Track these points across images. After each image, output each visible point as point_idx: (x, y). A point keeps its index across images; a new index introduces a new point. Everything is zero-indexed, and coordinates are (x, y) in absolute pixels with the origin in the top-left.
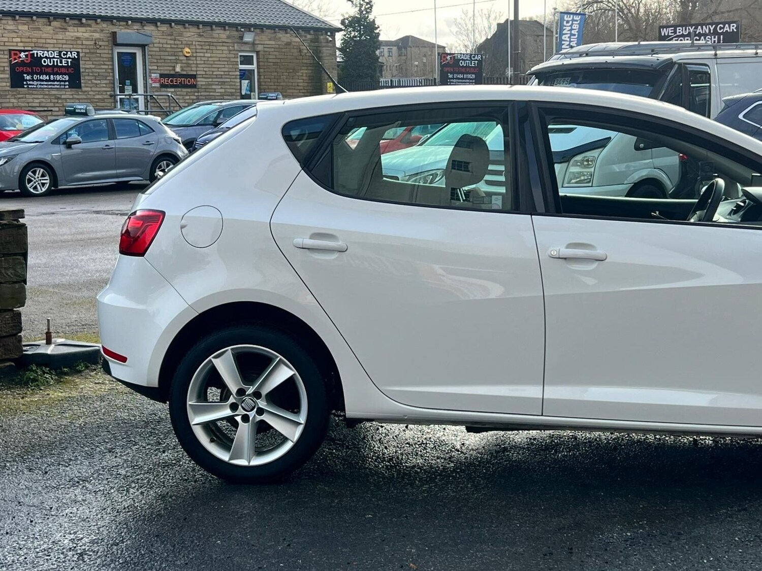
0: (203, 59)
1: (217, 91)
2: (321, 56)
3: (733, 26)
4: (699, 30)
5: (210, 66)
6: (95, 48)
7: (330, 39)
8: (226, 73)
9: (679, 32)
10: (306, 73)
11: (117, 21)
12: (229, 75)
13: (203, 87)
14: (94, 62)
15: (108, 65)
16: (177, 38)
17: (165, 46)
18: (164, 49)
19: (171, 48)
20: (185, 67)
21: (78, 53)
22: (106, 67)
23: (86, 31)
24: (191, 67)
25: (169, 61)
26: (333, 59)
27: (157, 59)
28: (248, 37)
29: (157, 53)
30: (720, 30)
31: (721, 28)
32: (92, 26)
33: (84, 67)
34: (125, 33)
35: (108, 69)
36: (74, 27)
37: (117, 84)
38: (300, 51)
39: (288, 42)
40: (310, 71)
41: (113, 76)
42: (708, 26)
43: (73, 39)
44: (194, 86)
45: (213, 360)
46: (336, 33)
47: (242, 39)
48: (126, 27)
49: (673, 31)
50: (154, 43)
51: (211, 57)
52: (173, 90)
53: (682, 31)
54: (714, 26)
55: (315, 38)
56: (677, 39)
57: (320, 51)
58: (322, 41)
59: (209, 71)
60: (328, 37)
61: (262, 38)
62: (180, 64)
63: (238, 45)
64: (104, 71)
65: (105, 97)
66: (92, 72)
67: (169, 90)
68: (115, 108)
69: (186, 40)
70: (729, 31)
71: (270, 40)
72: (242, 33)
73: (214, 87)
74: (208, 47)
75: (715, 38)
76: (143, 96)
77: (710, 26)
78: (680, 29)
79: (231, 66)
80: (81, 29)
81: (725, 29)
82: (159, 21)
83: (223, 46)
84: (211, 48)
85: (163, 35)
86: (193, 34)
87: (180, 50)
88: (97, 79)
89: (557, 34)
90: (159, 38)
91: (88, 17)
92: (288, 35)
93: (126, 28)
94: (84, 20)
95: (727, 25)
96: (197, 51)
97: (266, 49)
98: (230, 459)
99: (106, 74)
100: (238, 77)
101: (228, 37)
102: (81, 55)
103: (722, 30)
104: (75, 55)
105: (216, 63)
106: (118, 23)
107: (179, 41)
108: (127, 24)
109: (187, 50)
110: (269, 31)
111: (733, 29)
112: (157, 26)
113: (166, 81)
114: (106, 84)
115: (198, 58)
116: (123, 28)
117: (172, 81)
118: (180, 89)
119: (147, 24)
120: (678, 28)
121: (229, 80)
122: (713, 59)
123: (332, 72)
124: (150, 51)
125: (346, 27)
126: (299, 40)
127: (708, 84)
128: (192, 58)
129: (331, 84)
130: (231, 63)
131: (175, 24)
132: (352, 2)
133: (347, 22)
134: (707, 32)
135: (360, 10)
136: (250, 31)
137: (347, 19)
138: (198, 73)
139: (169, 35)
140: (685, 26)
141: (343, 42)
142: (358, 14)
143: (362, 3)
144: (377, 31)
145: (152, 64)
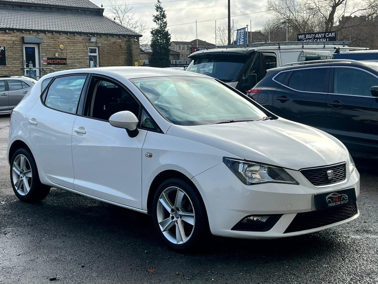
0: (70, 50)
1: (77, 66)
2: (132, 49)
3: (333, 34)
4: (317, 36)
5: (74, 54)
6: (13, 45)
7: (136, 41)
8: (82, 57)
9: (307, 37)
10: (124, 57)
11: (25, 31)
12: (83, 58)
13: (70, 64)
14: (13, 52)
15: (20, 53)
16: (56, 40)
17: (50, 44)
18: (50, 45)
19: (53, 45)
20: (60, 54)
21: (4, 47)
22: (19, 54)
23: (9, 36)
24: (64, 54)
25: (52, 51)
26: (138, 51)
27: (46, 50)
28: (93, 39)
29: (46, 48)
30: (327, 36)
31: (327, 35)
32: (12, 34)
33: (7, 54)
34: (28, 37)
35: (20, 55)
36: (2, 34)
37: (25, 64)
38: (121, 46)
39: (114, 42)
40: (126, 57)
41: (23, 59)
42: (321, 34)
43: (2, 40)
44: (65, 64)
46: (140, 38)
47: (90, 40)
48: (29, 34)
49: (304, 37)
50: (44, 42)
51: (74, 49)
52: (54, 66)
53: (309, 36)
54: (324, 34)
55: (128, 40)
56: (306, 40)
57: (131, 46)
58: (132, 41)
59: (73, 56)
60: (135, 39)
61: (101, 40)
62: (58, 53)
63: (88, 44)
64: (18, 56)
65: (19, 69)
66: (12, 57)
67: (52, 66)
68: (23, 75)
69: (61, 41)
70: (331, 36)
71: (105, 41)
72: (90, 37)
73: (75, 64)
74: (73, 44)
75: (324, 40)
76: (38, 69)
77: (322, 34)
78: (307, 36)
79: (85, 54)
80: (6, 35)
81: (329, 36)
82: (47, 32)
83: (80, 44)
84: (74, 45)
85: (49, 38)
86: (65, 38)
87: (58, 46)
88: (14, 60)
90: (46, 40)
91: (10, 29)
92: (114, 38)
93: (29, 35)
94: (7, 31)
95: (330, 34)
96: (67, 46)
97: (102, 45)
99: (20, 58)
100: (88, 59)
101: (83, 39)
102: (6, 48)
103: (328, 36)
104: (3, 48)
105: (76, 52)
106: (25, 32)
107: (57, 41)
108: (30, 33)
109: (62, 46)
110: (105, 36)
111: (333, 36)
112: (46, 34)
113: (51, 61)
114: (19, 63)
115: (67, 50)
116: (28, 35)
117: (53, 61)
118: (58, 66)
119: (40, 33)
120: (307, 35)
121: (83, 61)
122: (278, 50)
123: (137, 57)
124: (42, 46)
125: (154, 35)
126: (121, 41)
127: (275, 63)
128: (64, 50)
129: (137, 63)
130: (85, 52)
131: (55, 33)
132: (157, 22)
133: (154, 32)
134: (321, 37)
135: (160, 26)
136: (94, 36)
137: (154, 31)
138: (67, 57)
139: (52, 38)
140: (310, 34)
141: (152, 42)
142: (160, 28)
143: (161, 23)
144: (169, 37)
145: (43, 53)
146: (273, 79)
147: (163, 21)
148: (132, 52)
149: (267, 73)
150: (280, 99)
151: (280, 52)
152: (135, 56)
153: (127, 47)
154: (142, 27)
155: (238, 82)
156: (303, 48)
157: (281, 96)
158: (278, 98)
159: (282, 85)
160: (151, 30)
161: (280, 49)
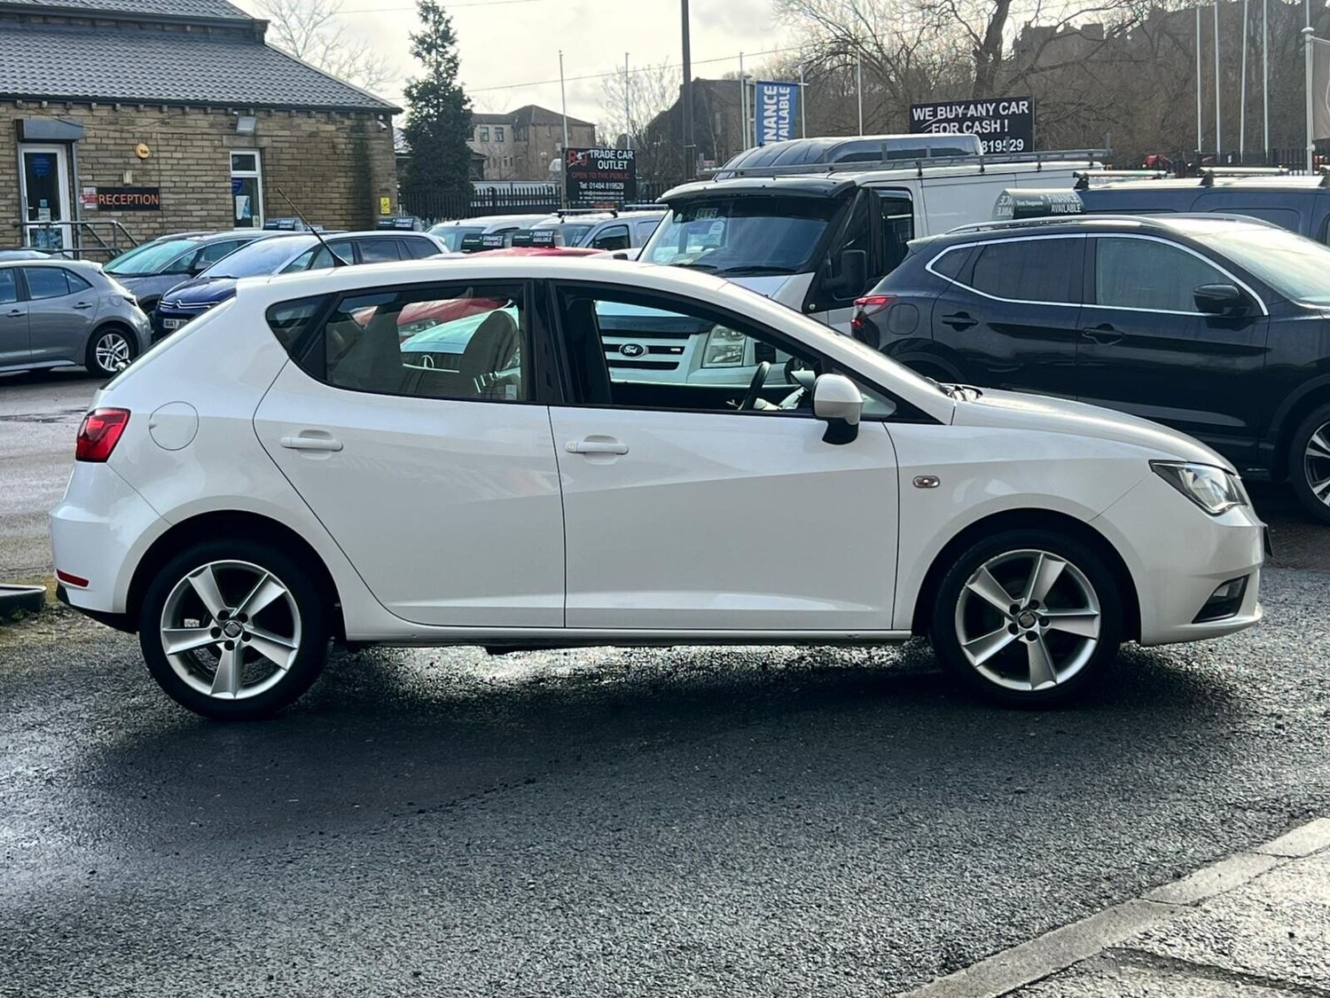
0: (170, 161)
1: (195, 213)
2: (369, 155)
3: (1024, 105)
4: (972, 111)
5: (183, 173)
7: (384, 126)
8: (209, 185)
10: (344, 183)
11: (23, 102)
12: (214, 187)
13: (171, 208)
15: (10, 175)
16: (125, 127)
17: (104, 141)
18: (104, 147)
19: (115, 144)
20: (139, 176)
22: (7, 178)
24: (150, 176)
25: (112, 166)
26: (389, 159)
27: (92, 164)
28: (246, 125)
29: (93, 154)
30: (1004, 110)
31: (1004, 108)
34: (36, 122)
35: (10, 180)
37: (25, 207)
38: (334, 147)
39: (313, 132)
40: (352, 180)
41: (19, 193)
42: (984, 105)
44: (155, 207)
45: (190, 579)
47: (236, 129)
48: (40, 111)
49: (931, 113)
50: (86, 138)
51: (183, 159)
52: (119, 214)
53: (946, 112)
54: (994, 105)
55: (358, 125)
57: (367, 146)
58: (371, 129)
59: (180, 181)
60: (379, 122)
61: (269, 126)
62: (131, 172)
63: (228, 139)
64: (3, 184)
65: (6, 227)
67: (114, 213)
68: (21, 246)
69: (140, 132)
70: (1017, 112)
71: (283, 128)
72: (234, 118)
73: (189, 207)
74: (178, 143)
75: (996, 123)
76: (70, 226)
77: (988, 105)
78: (942, 110)
79: (218, 173)
81: (1012, 110)
82: (94, 101)
83: (203, 139)
84: (184, 143)
85: (101, 124)
86: (153, 121)
87: (131, 147)
89: (752, 116)
90: (94, 129)
92: (313, 121)
93: (38, 114)
95: (1014, 104)
96: (160, 148)
97: (275, 145)
98: (213, 692)
99: (6, 190)
100: (230, 190)
101: (212, 126)
103: (1007, 111)
105: (192, 167)
106: (25, 105)
107: (129, 132)
108: (41, 107)
109: (143, 147)
110: (281, 114)
111: (1023, 110)
112: (91, 109)
113: (106, 199)
114: (6, 206)
115: (161, 161)
116: (32, 112)
117: (118, 199)
118: (132, 213)
119: (74, 107)
120: (939, 108)
121: (214, 196)
122: (917, 181)
123: (388, 181)
124: (80, 150)
125: (413, 100)
126: (332, 128)
128: (152, 161)
129: (388, 199)
130: (218, 168)
131: (122, 105)
132: (423, 58)
133: (415, 91)
134: (984, 114)
135: (436, 71)
136: (248, 115)
137: (416, 87)
138: (162, 185)
139: (111, 123)
140: (951, 104)
141: (409, 124)
143: (439, 59)
145: (84, 172)
146: (928, 267)
147: (447, 53)
148: (372, 165)
149: (910, 251)
151: (923, 187)
152: (381, 179)
153: (352, 149)
156: (983, 173)
159: (955, 282)
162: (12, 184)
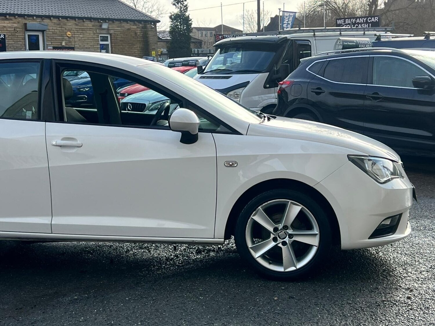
0: (78, 38)
2: (148, 37)
3: (376, 18)
4: (358, 21)
5: (83, 42)
6: (14, 32)
7: (153, 27)
8: (92, 46)
9: (347, 22)
10: (139, 46)
11: (27, 17)
12: (93, 47)
14: (14, 40)
15: (22, 42)
16: (63, 26)
17: (56, 31)
18: (56, 33)
19: (59, 32)
20: (68, 43)
21: (5, 35)
23: (9, 22)
24: (72, 43)
26: (155, 38)
27: (51, 39)
28: (105, 26)
29: (51, 35)
30: (369, 20)
31: (370, 20)
32: (13, 20)
33: (8, 43)
34: (32, 24)
36: (2, 20)
38: (136, 34)
39: (129, 29)
40: (142, 45)
41: (25, 48)
42: (362, 19)
43: (2, 27)
46: (157, 23)
47: (101, 27)
49: (343, 21)
50: (49, 30)
51: (83, 37)
53: (349, 21)
54: (366, 18)
55: (144, 26)
56: (346, 26)
57: (147, 33)
58: (149, 28)
59: (82, 45)
60: (152, 25)
61: (113, 26)
62: (64, 41)
63: (99, 30)
64: (20, 45)
66: (13, 46)
69: (68, 28)
70: (374, 21)
71: (118, 27)
72: (101, 23)
74: (81, 32)
75: (366, 25)
77: (364, 19)
78: (347, 20)
79: (95, 42)
80: (6, 22)
81: (372, 20)
82: (52, 17)
83: (90, 31)
84: (83, 32)
85: (54, 25)
86: (72, 24)
87: (64, 33)
88: (16, 50)
89: (281, 23)
90: (52, 27)
91: (10, 15)
92: (129, 24)
93: (32, 21)
94: (8, 17)
95: (373, 18)
96: (75, 33)
97: (115, 33)
99: (22, 47)
100: (99, 48)
101: (93, 26)
102: (6, 36)
103: (370, 21)
104: (3, 36)
105: (86, 40)
106: (28, 18)
107: (64, 28)
108: (33, 19)
109: (69, 33)
110: (117, 22)
111: (376, 20)
112: (51, 20)
115: (76, 38)
116: (30, 21)
119: (45, 19)
120: (346, 20)
121: (93, 50)
122: (313, 37)
123: (154, 46)
124: (47, 34)
125: (172, 20)
126: (136, 27)
127: (310, 52)
128: (72, 38)
129: (154, 52)
130: (95, 40)
131: (62, 18)
132: (176, 6)
133: (173, 17)
134: (362, 22)
135: (180, 10)
136: (106, 22)
137: (173, 15)
138: (75, 46)
139: (58, 25)
140: (351, 18)
141: (171, 28)
142: (179, 12)
143: (181, 6)
144: (190, 22)
145: (49, 41)
146: (307, 69)
147: (184, 4)
148: (149, 40)
149: (301, 63)
150: (315, 90)
151: (315, 40)
153: (142, 35)
154: (159, 11)
155: (269, 73)
156: (341, 35)
157: (316, 88)
158: (312, 90)
159: (317, 75)
160: (170, 15)
161: (315, 37)
162: (23, 45)
